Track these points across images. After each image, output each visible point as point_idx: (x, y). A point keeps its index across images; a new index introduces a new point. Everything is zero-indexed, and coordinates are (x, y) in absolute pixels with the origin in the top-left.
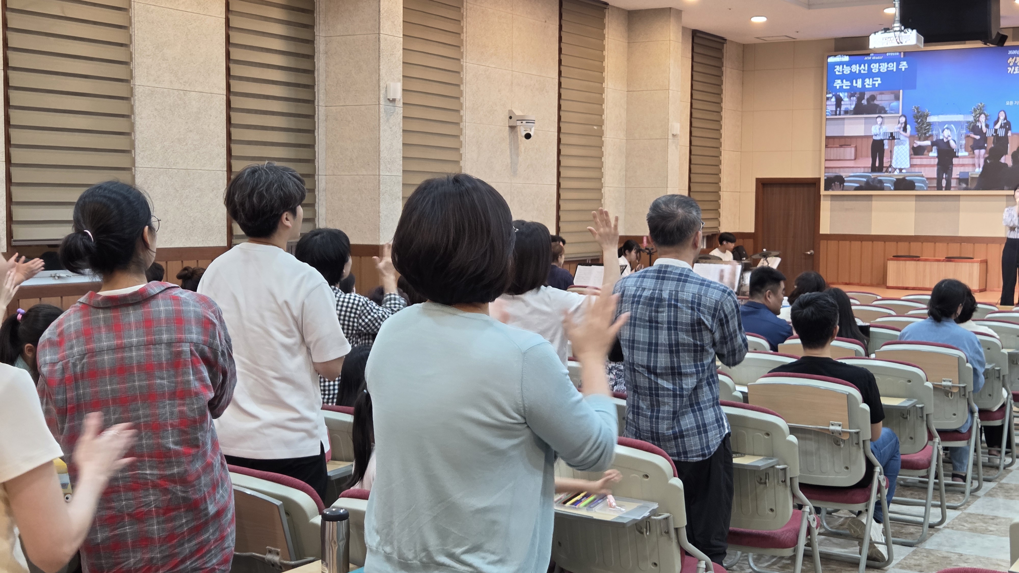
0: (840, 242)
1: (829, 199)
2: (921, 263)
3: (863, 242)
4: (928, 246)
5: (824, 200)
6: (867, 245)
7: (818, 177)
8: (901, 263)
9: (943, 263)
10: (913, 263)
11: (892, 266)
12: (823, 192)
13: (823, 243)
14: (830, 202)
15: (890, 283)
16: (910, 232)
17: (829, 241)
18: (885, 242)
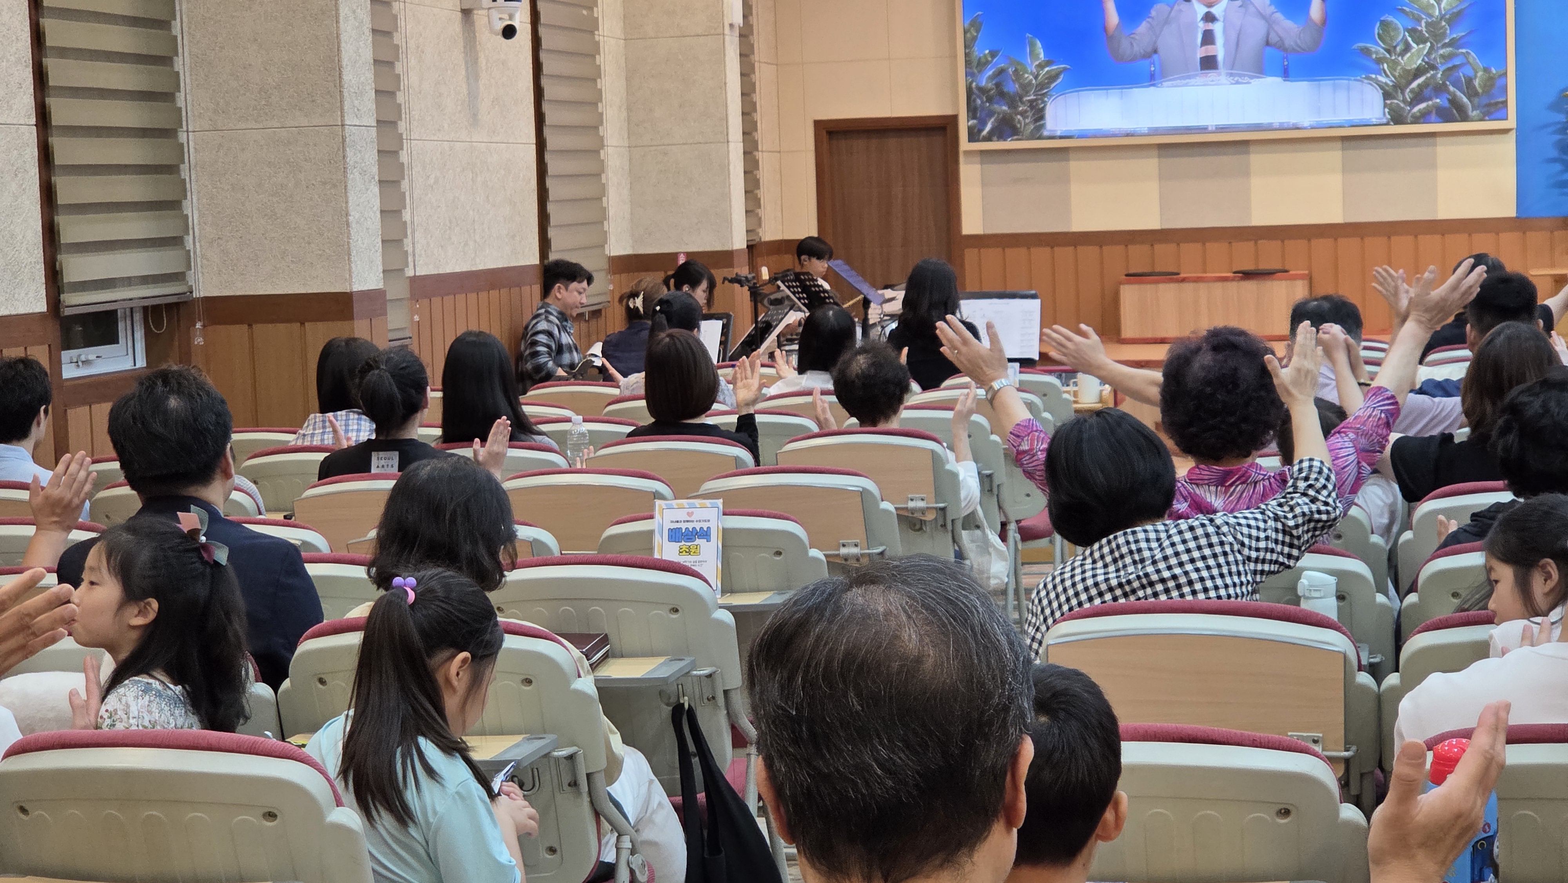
0: (1008, 250)
1: (978, 159)
2: (1188, 287)
3: (1056, 249)
4: (1191, 250)
5: (966, 163)
6: (1065, 253)
7: (949, 112)
8: (1148, 290)
9: (1234, 284)
10: (1172, 286)
11: (1130, 295)
12: (965, 144)
13: (970, 255)
14: (978, 167)
15: (1128, 332)
16: (1153, 223)
17: (982, 250)
18: (1101, 247)
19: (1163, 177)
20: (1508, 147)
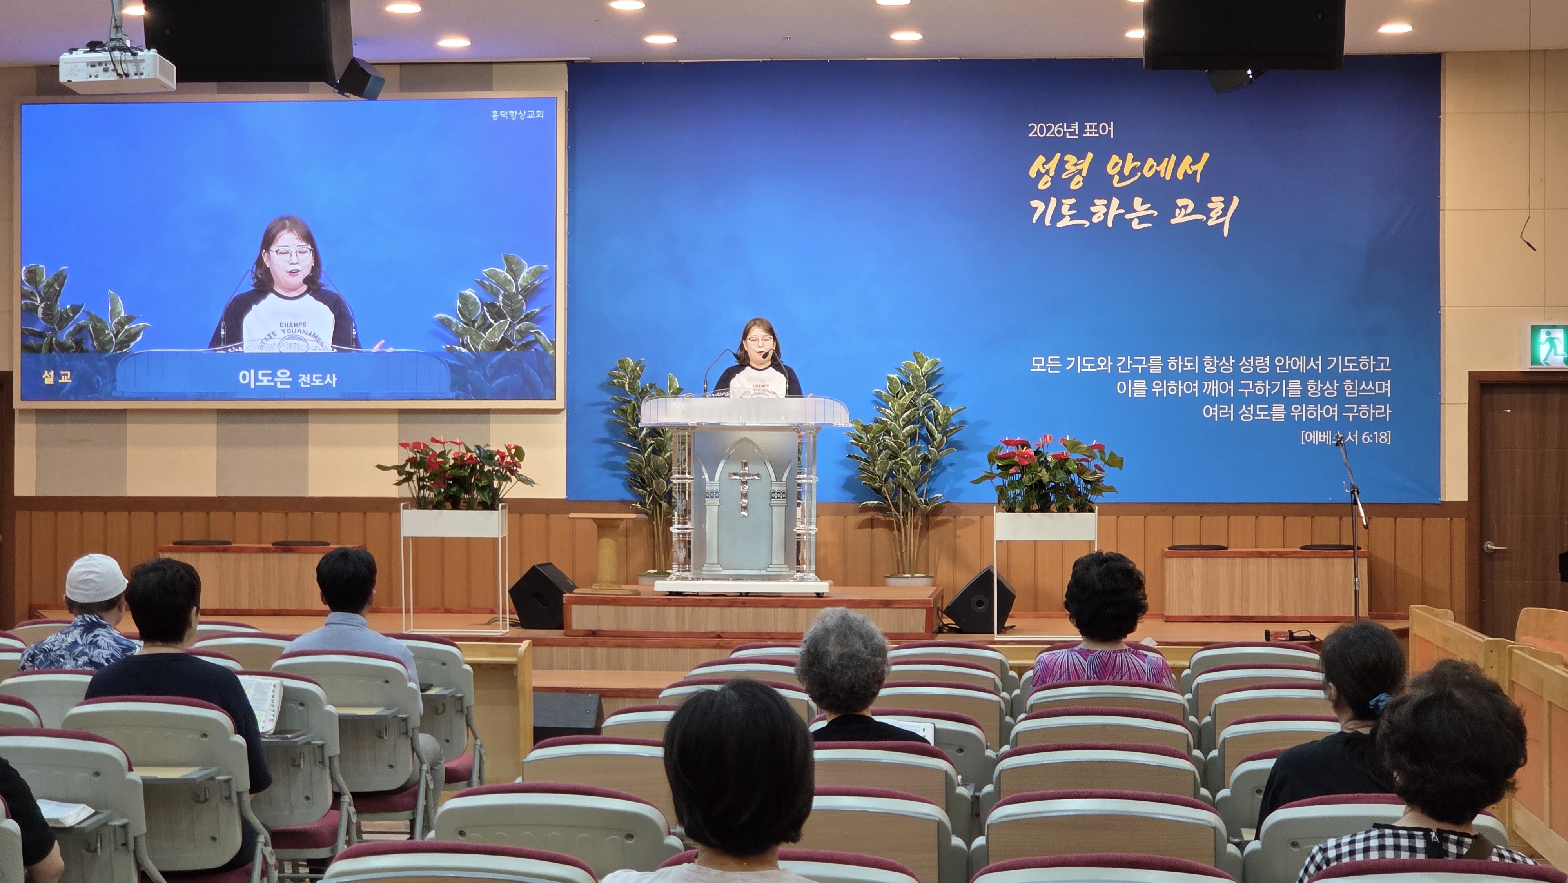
0: (59, 513)
1: (34, 418)
2: (230, 557)
3: (108, 513)
4: (248, 519)
5: (21, 422)
6: (119, 519)
7: (6, 369)
10: (214, 556)
12: (18, 403)
14: (33, 426)
16: (209, 490)
17: (34, 513)
18: (156, 513)
19: (222, 443)
20: (559, 427)
